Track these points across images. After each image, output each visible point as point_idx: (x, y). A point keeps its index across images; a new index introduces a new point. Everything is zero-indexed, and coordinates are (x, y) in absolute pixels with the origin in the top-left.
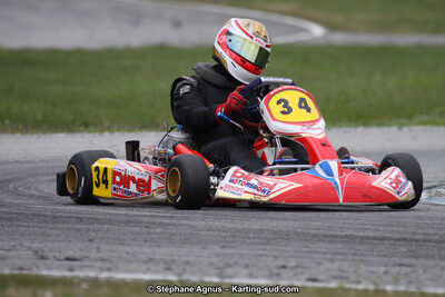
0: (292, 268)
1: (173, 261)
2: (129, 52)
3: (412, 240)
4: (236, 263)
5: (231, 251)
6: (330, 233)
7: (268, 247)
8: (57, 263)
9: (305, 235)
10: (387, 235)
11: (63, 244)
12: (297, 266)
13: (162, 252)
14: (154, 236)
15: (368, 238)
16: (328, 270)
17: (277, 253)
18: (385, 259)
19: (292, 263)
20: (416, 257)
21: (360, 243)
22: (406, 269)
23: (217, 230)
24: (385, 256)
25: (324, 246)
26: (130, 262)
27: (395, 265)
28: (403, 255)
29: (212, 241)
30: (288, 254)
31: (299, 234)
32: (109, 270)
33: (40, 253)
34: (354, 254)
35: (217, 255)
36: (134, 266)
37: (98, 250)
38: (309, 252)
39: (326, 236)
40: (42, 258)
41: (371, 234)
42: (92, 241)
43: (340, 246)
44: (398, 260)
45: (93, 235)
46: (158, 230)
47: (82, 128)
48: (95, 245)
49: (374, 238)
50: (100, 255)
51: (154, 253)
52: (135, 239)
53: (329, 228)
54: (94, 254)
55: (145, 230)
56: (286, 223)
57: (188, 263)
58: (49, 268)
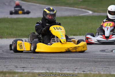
1: (49, 67)
3: (110, 62)
4: (65, 68)
5: (64, 65)
8: (20, 68)
11: (22, 64)
12: (80, 68)
13: (47, 66)
15: (99, 61)
16: (88, 69)
17: (75, 65)
18: (102, 66)
19: (79, 67)
22: (107, 69)
25: (87, 63)
26: (38, 68)
28: (107, 65)
29: (60, 63)
30: (78, 65)
32: (33, 70)
34: (95, 65)
35: (60, 66)
37: (31, 65)
38: (84, 65)
40: (17, 67)
42: (30, 63)
43: (91, 63)
44: (105, 66)
45: (30, 62)
46: (46, 60)
51: (45, 66)
52: (40, 63)
54: (30, 66)
56: (78, 58)
57: (53, 68)
58: (18, 70)
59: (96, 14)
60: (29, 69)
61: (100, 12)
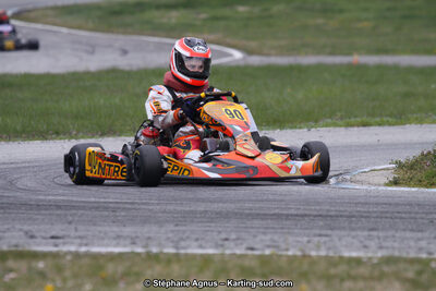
0: (234, 240)
1: (137, 237)
3: (327, 216)
4: (188, 238)
5: (184, 228)
6: (262, 212)
7: (213, 225)
8: (44, 241)
9: (241, 214)
10: (307, 212)
11: (48, 227)
12: (238, 239)
13: (128, 230)
14: (120, 218)
15: (292, 215)
16: (262, 240)
17: (220, 229)
18: (307, 231)
19: (233, 236)
20: (332, 229)
21: (286, 219)
22: (324, 239)
23: (170, 212)
24: (307, 229)
25: (257, 223)
26: (103, 239)
27: (315, 235)
28: (321, 228)
29: (167, 221)
30: (229, 230)
31: (236, 214)
32: (86, 245)
33: (30, 234)
34: (282, 228)
35: (172, 231)
36: (106, 242)
37: (76, 230)
38: (245, 228)
39: (258, 215)
40: (32, 237)
41: (293, 212)
42: (70, 223)
43: (270, 221)
44: (318, 232)
45: (71, 218)
46: (123, 214)
48: (73, 226)
49: (297, 215)
50: (78, 234)
51: (121, 231)
52: (105, 221)
53: (261, 208)
54: (73, 234)
55: (112, 214)
56: (225, 205)
57: (149, 238)
58: (38, 245)
59: (255, 60)
60: (72, 243)
61: (268, 55)
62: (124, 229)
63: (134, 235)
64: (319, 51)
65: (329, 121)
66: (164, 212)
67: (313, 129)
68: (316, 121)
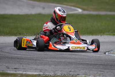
1: (42, 69)
2: (31, 15)
3: (104, 65)
4: (58, 70)
5: (57, 67)
7: (67, 66)
8: (12, 70)
10: (97, 63)
11: (14, 65)
12: (74, 71)
13: (39, 67)
14: (37, 63)
15: (93, 64)
16: (82, 72)
17: (69, 68)
18: (97, 70)
20: (105, 69)
21: (91, 65)
23: (54, 62)
24: (97, 69)
25: (81, 66)
26: (31, 69)
28: (102, 69)
30: (72, 68)
31: (74, 63)
33: (8, 67)
34: (89, 68)
35: (54, 68)
38: (77, 68)
39: (82, 63)
40: (8, 68)
41: (93, 63)
42: (21, 64)
43: (85, 66)
44: (100, 70)
45: (21, 62)
46: (38, 61)
47: (19, 35)
48: (22, 65)
49: (94, 64)
52: (32, 64)
53: (82, 61)
54: (21, 67)
56: (71, 60)
57: (46, 70)
59: (86, 12)
61: (90, 11)
62: (38, 67)
63: (41, 69)
64: (106, 10)
65: (108, 33)
66: (52, 61)
67: (102, 36)
68: (104, 33)
